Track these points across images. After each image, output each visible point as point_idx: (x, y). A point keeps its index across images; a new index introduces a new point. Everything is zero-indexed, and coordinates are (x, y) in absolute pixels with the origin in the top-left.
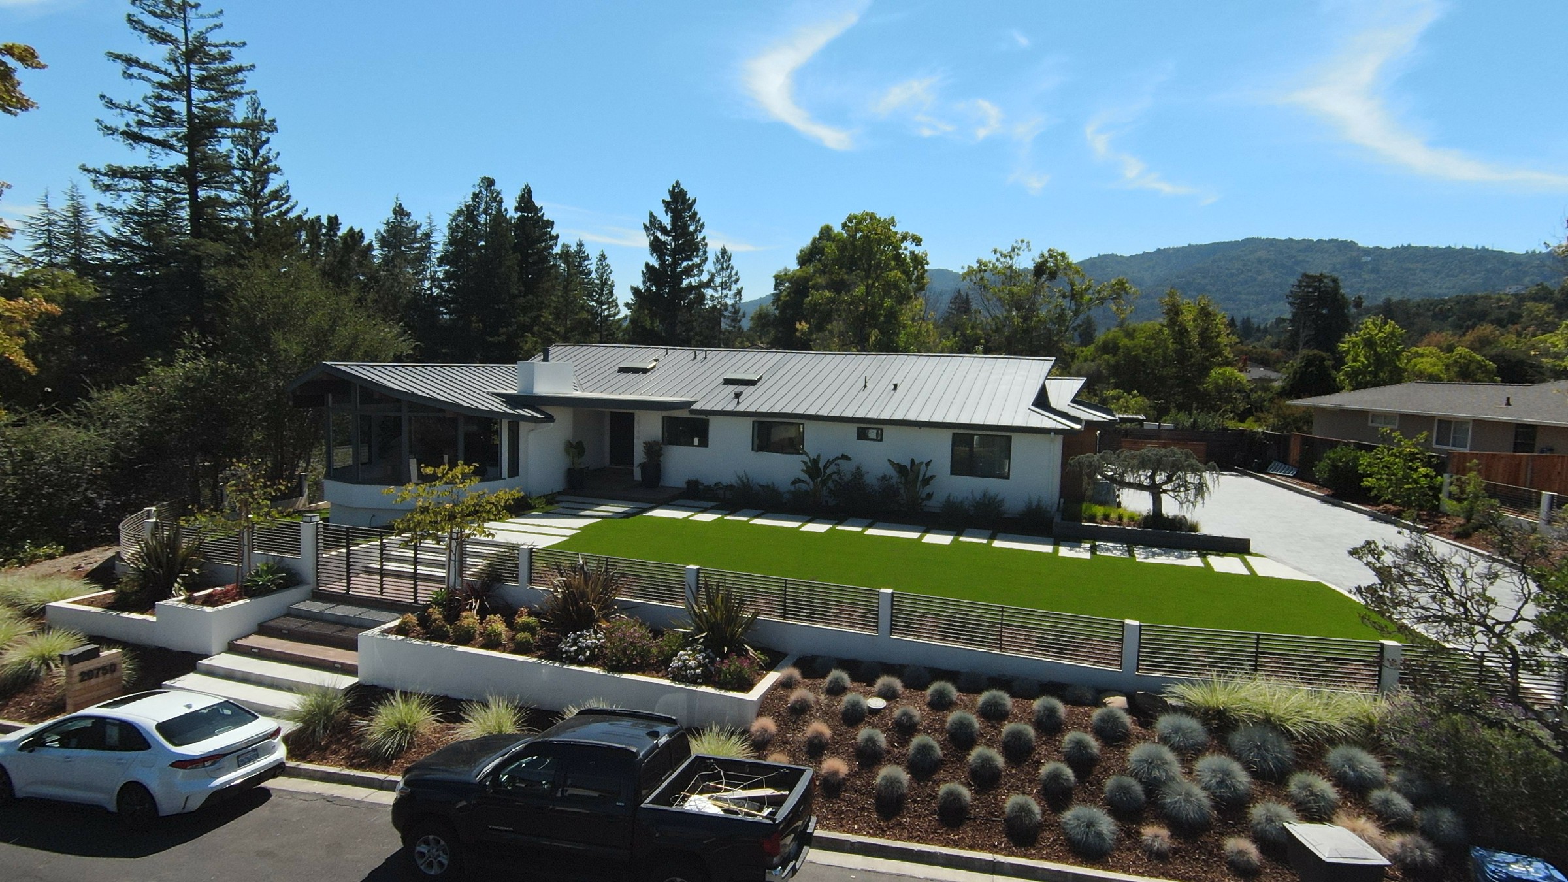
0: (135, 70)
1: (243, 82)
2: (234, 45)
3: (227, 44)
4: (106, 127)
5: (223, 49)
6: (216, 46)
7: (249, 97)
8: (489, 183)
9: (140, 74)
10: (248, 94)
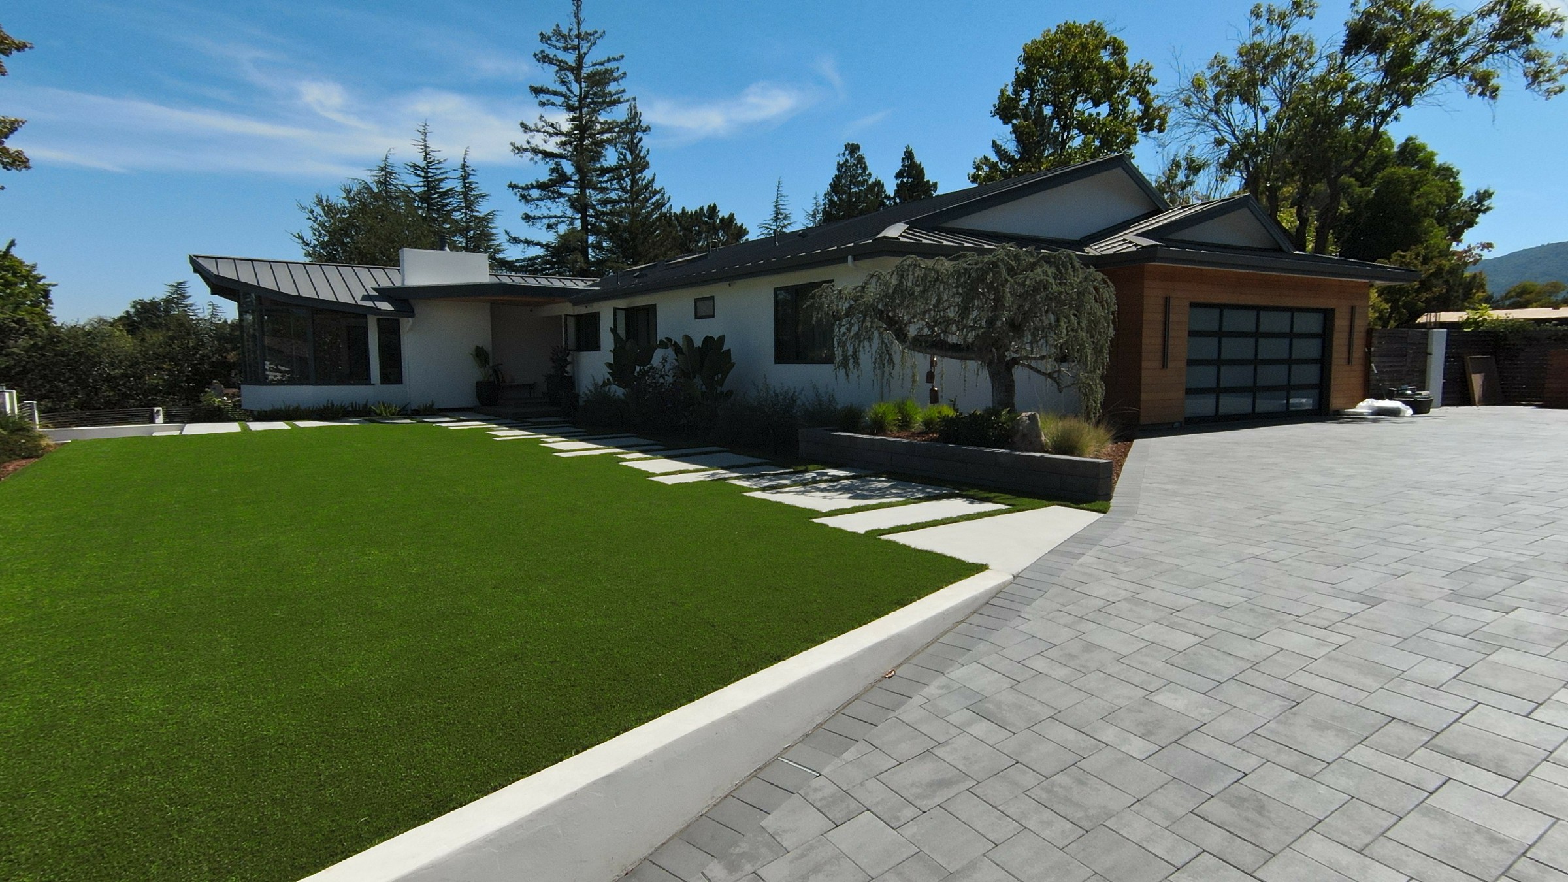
0: (544, 98)
1: (624, 91)
2: (614, 59)
3: (609, 60)
4: (518, 148)
5: (608, 66)
6: (602, 64)
7: (628, 103)
8: (853, 149)
9: (548, 101)
10: (628, 101)
